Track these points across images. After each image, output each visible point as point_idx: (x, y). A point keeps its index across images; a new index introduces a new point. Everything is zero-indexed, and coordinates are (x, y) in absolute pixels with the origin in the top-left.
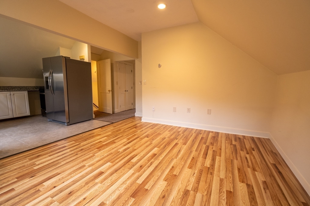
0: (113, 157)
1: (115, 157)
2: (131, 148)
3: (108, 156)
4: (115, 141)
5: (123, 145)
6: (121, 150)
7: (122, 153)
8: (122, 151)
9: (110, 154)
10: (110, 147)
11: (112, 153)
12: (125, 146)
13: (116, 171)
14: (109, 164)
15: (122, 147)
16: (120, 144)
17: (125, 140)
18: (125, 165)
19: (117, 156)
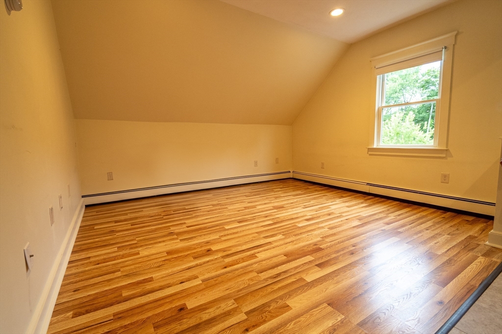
0: (294, 230)
1: (291, 230)
2: (262, 236)
3: (301, 233)
4: (285, 257)
5: (272, 246)
6: (280, 237)
7: (280, 233)
8: (278, 234)
9: (298, 235)
10: (296, 246)
11: (295, 235)
12: (270, 242)
13: (292, 219)
14: (300, 225)
15: (275, 241)
16: (278, 248)
17: (261, 256)
18: (282, 221)
19: (288, 231)
